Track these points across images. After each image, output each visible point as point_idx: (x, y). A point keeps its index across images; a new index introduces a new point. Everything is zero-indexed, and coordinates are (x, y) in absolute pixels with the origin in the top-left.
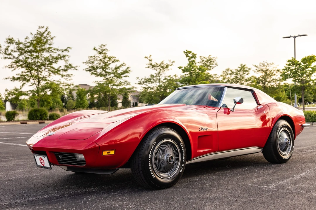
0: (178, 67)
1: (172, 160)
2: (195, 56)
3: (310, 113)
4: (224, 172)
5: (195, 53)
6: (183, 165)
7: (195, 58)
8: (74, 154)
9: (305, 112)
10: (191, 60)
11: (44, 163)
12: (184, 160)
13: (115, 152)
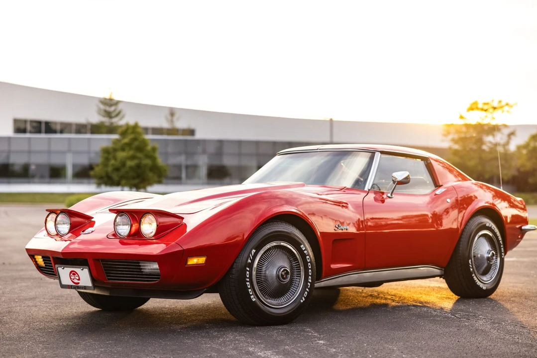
8: (139, 263)
11: (79, 280)
13: (206, 260)
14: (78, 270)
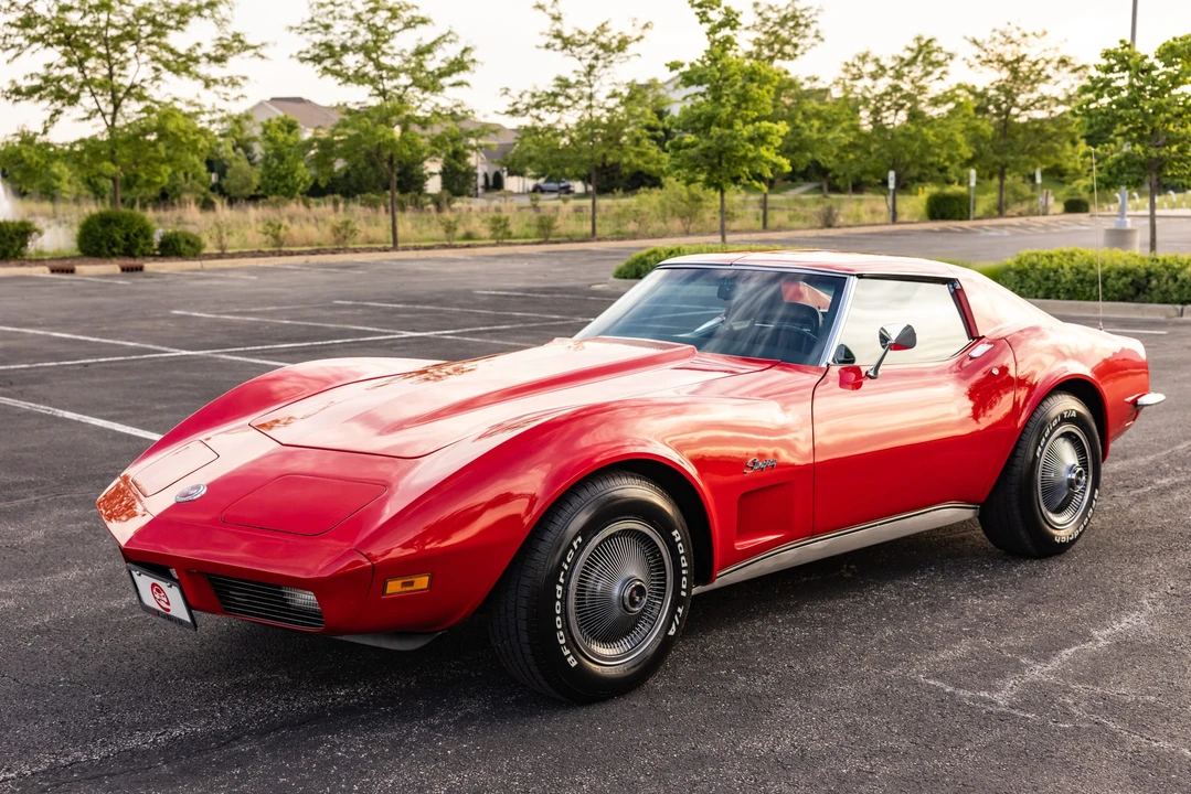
0: (667, 65)
1: (641, 599)
2: (734, 19)
3: (1177, 266)
4: (830, 604)
5: (735, 9)
6: (680, 610)
7: (733, 28)
9: (1158, 261)
10: (718, 36)
11: (168, 603)
12: (684, 590)
13: (431, 583)
14: (163, 585)
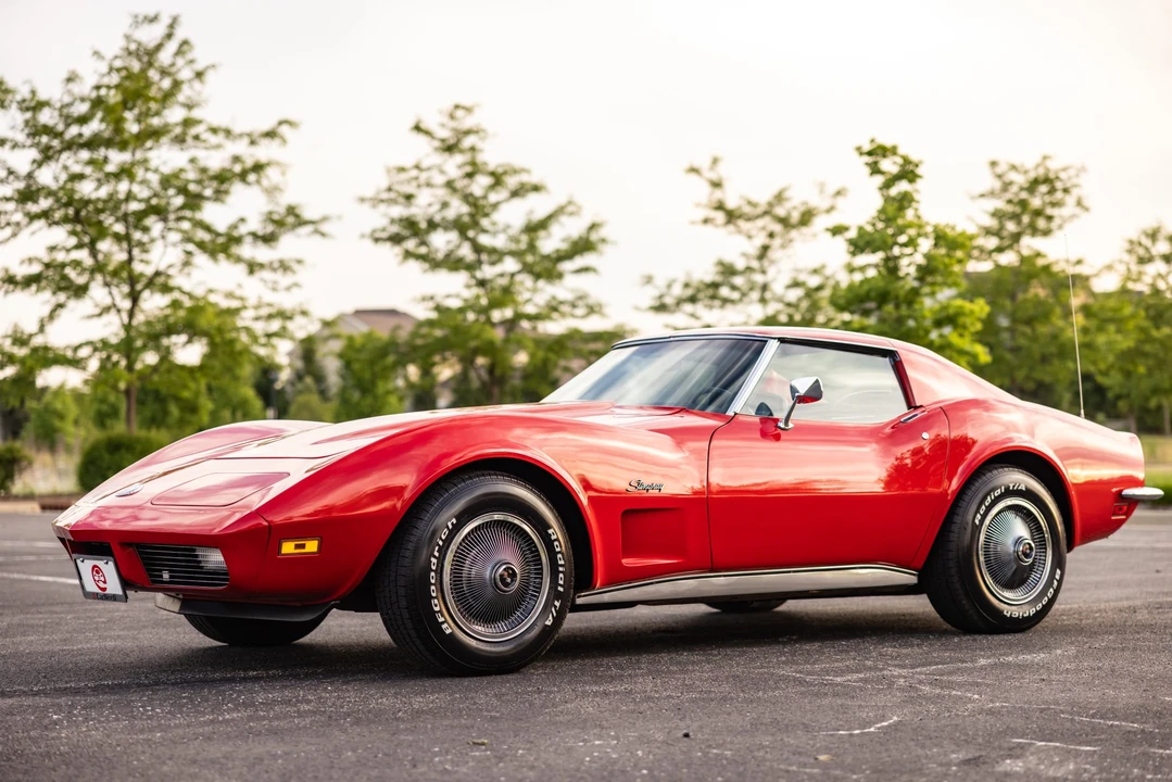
0: (828, 230)
1: (512, 581)
2: (912, 172)
5: (914, 157)
6: (557, 603)
8: (194, 550)
11: (105, 582)
12: (561, 585)
13: (320, 547)
14: (100, 564)
